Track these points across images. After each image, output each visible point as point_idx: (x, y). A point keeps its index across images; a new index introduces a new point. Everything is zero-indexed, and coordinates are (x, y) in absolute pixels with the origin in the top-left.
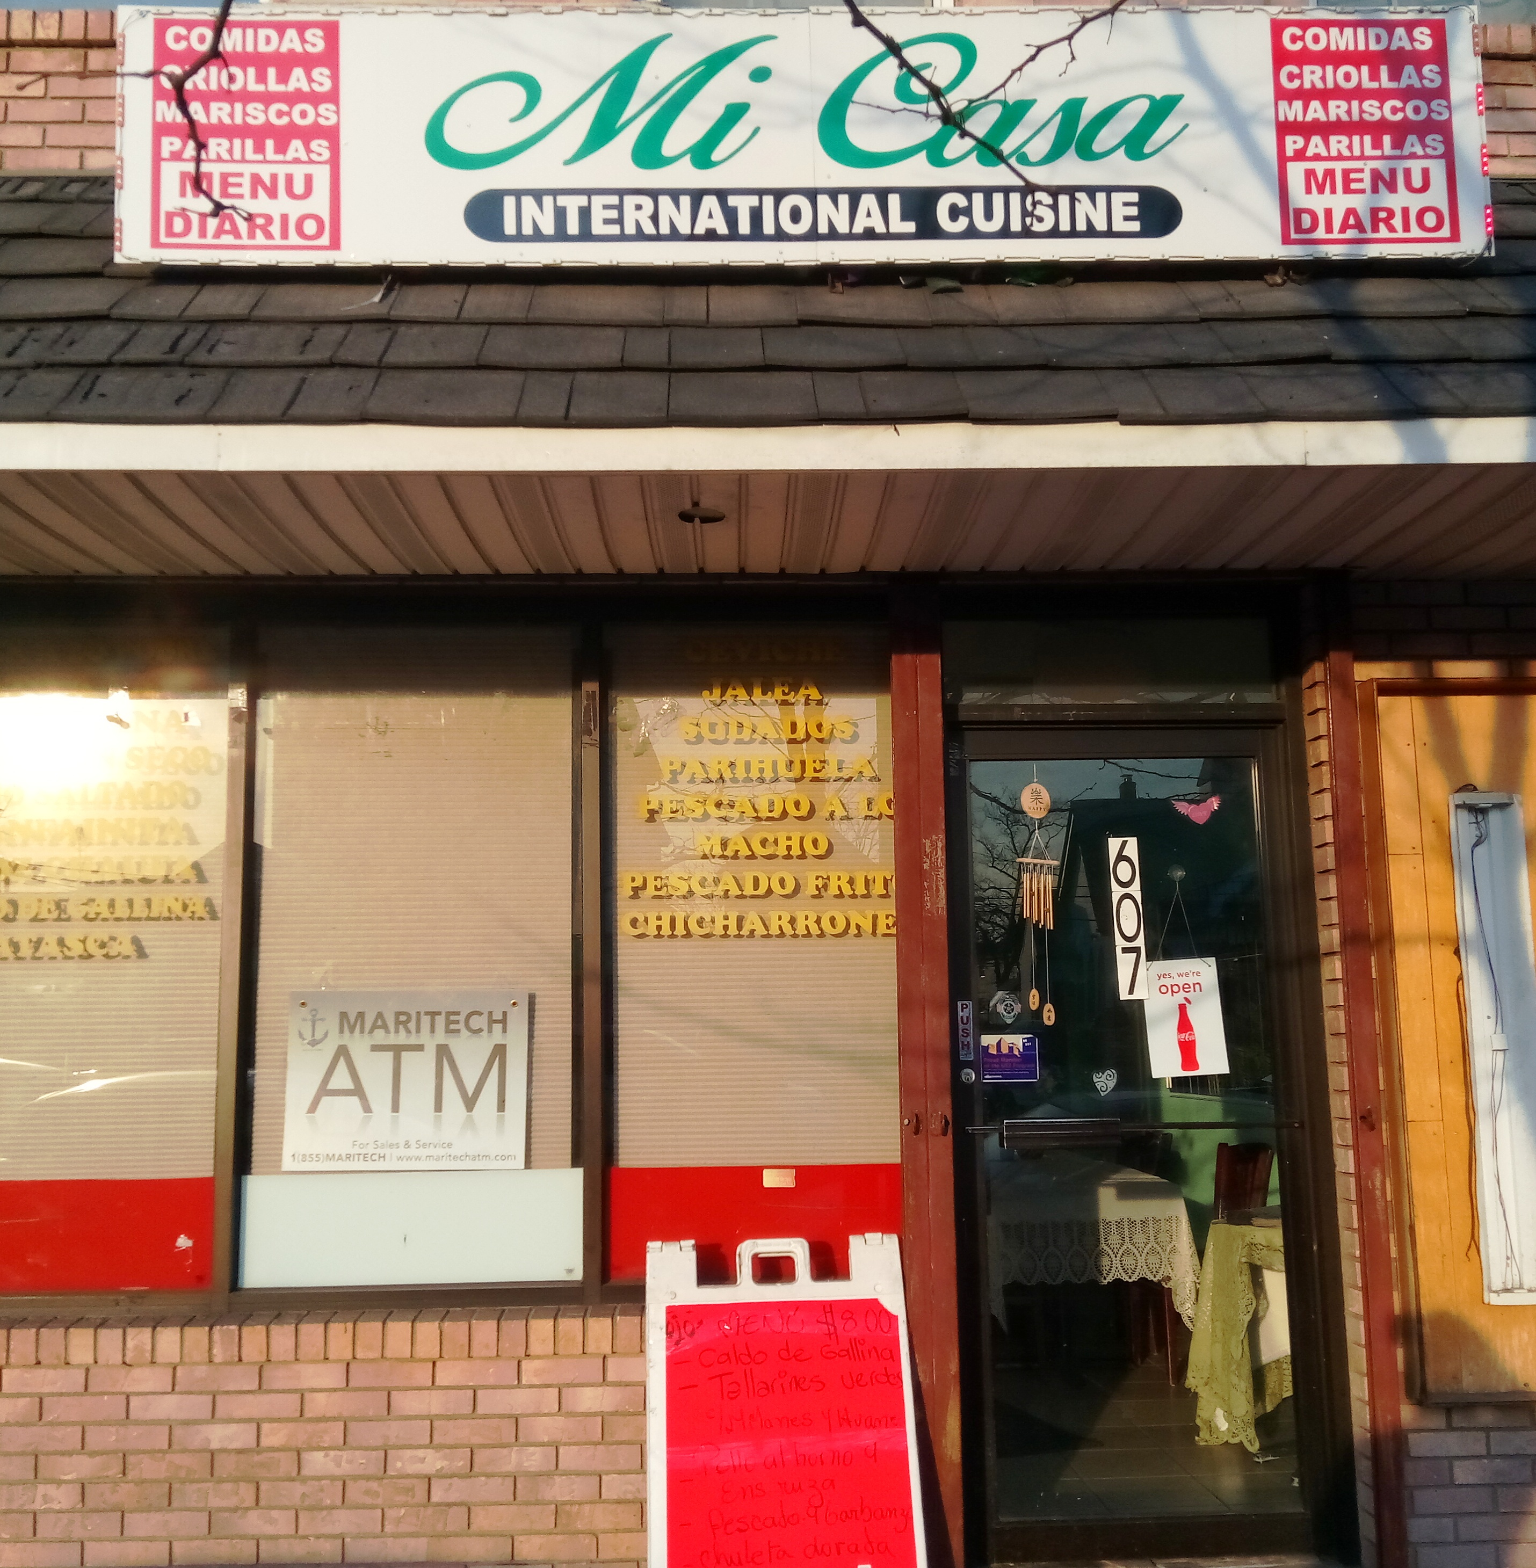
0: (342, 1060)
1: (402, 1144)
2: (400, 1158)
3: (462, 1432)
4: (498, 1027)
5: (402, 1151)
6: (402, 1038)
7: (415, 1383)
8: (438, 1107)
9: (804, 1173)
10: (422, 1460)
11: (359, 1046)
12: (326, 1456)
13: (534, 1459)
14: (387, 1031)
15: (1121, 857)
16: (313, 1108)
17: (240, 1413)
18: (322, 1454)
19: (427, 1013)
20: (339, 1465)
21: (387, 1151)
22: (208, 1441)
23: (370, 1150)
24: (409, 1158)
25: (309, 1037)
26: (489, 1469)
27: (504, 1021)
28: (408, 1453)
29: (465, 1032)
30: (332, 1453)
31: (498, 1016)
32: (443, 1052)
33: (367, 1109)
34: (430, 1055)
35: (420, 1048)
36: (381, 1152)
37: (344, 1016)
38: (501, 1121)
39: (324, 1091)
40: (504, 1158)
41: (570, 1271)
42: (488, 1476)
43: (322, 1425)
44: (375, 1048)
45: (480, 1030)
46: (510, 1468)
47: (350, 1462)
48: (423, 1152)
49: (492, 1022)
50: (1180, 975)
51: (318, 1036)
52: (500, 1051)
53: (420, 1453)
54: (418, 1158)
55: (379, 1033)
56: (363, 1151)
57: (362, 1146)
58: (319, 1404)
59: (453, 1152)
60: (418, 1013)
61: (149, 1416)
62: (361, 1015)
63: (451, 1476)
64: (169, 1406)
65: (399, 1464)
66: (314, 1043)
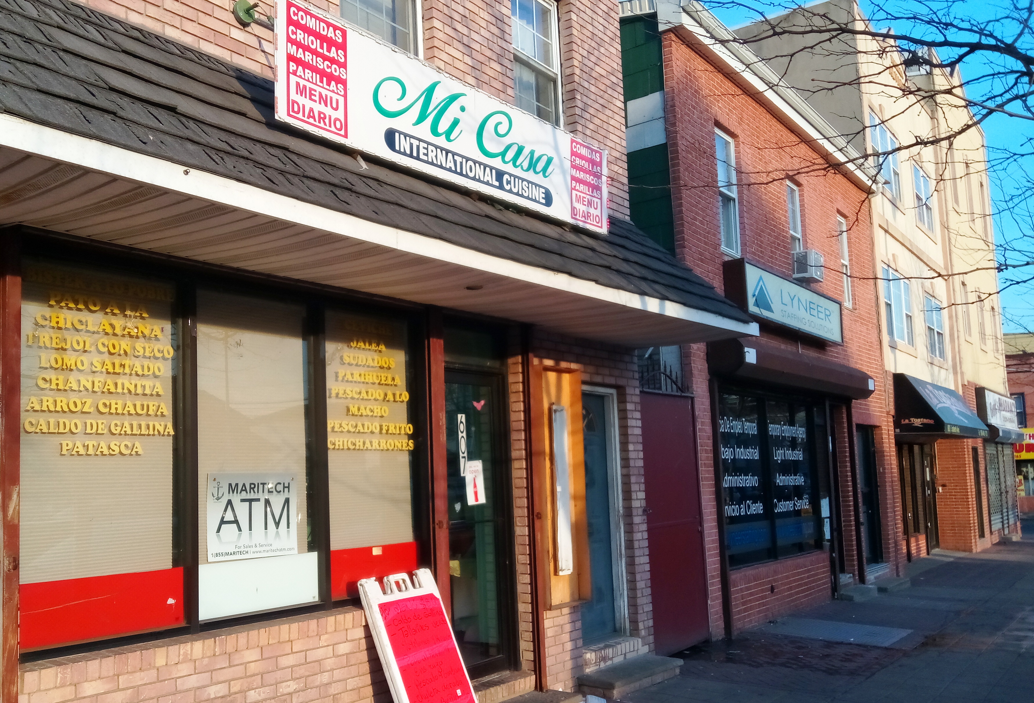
0: (229, 506)
1: (254, 546)
2: (254, 553)
3: (301, 671)
4: (286, 490)
5: (254, 549)
6: (252, 496)
7: (287, 653)
8: (266, 528)
9: (386, 548)
10: (289, 686)
11: (236, 499)
12: (255, 692)
13: (325, 678)
14: (247, 493)
15: (461, 422)
16: (219, 530)
17: (222, 679)
18: (253, 691)
19: (261, 484)
20: (260, 695)
21: (248, 549)
22: (209, 694)
23: (242, 549)
24: (257, 552)
25: (216, 495)
26: (312, 685)
27: (288, 487)
28: (284, 684)
29: (275, 492)
30: (257, 690)
31: (286, 485)
32: (267, 502)
33: (240, 529)
34: (262, 502)
35: (258, 500)
36: (246, 550)
37: (230, 485)
38: (288, 532)
39: (223, 522)
40: (290, 549)
41: (314, 597)
42: (311, 688)
43: (253, 678)
44: (243, 500)
45: (280, 491)
46: (318, 683)
47: (264, 693)
48: (262, 549)
49: (284, 487)
50: (475, 467)
51: (220, 496)
52: (287, 501)
53: (288, 683)
54: (260, 552)
55: (244, 493)
56: (239, 550)
57: (240, 547)
58: (253, 668)
59: (273, 548)
60: (258, 484)
61: (185, 687)
62: (237, 485)
63: (299, 692)
64: (193, 681)
65: (281, 690)
66: (218, 499)
